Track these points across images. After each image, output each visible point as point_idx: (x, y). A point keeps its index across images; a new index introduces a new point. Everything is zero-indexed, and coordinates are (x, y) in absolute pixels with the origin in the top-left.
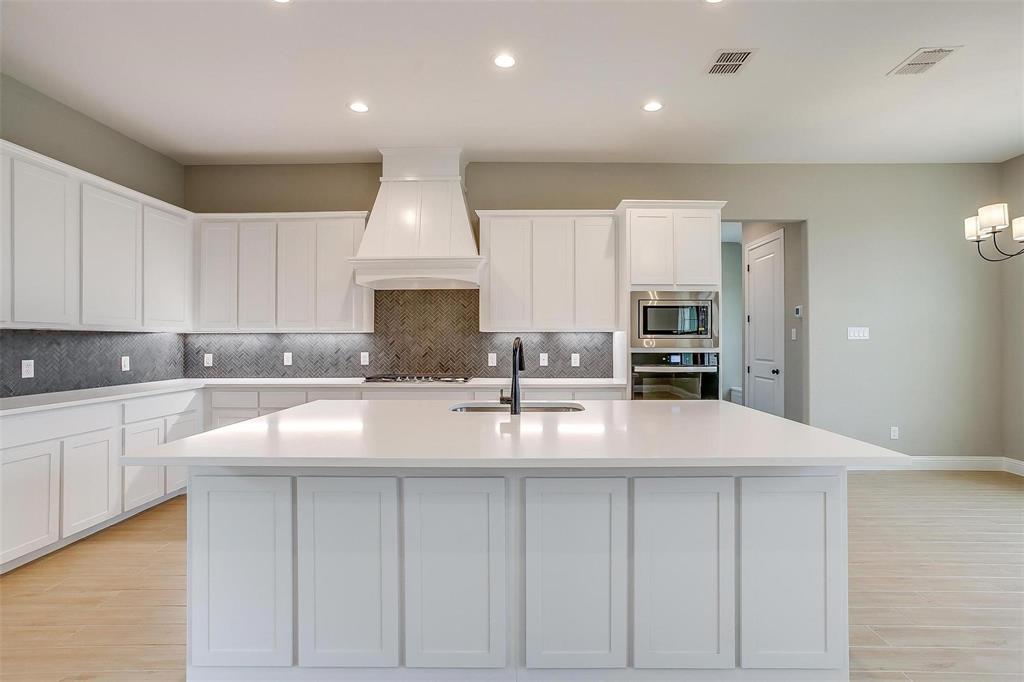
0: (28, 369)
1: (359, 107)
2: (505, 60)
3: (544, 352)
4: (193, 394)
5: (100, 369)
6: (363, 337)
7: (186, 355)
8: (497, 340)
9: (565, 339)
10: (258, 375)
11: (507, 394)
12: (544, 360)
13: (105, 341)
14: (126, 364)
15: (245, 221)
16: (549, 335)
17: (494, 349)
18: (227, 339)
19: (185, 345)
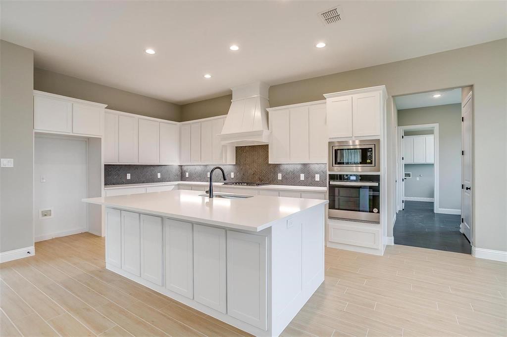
0: (129, 176)
1: (208, 76)
2: (234, 48)
3: (302, 173)
4: (173, 186)
5: (150, 177)
6: (232, 166)
7: (182, 173)
8: (282, 168)
9: (312, 167)
10: (200, 181)
11: (208, 189)
12: (302, 177)
13: (152, 168)
14: (159, 175)
15: (193, 123)
16: (305, 165)
17: (281, 171)
18: (192, 167)
19: (181, 169)
